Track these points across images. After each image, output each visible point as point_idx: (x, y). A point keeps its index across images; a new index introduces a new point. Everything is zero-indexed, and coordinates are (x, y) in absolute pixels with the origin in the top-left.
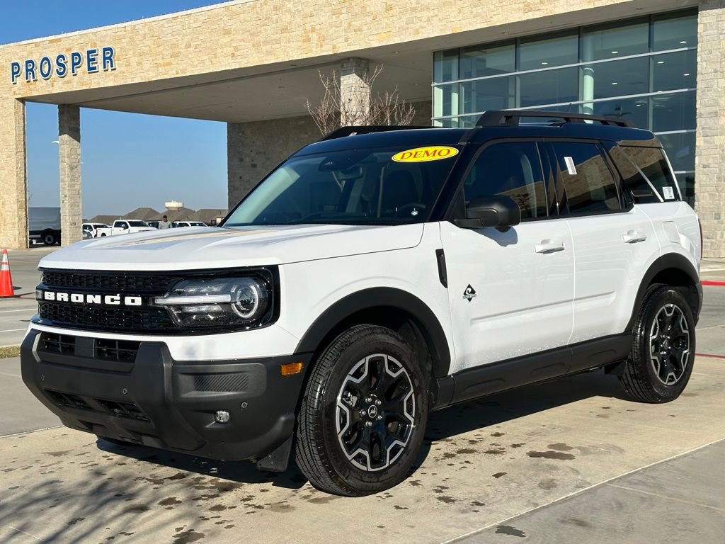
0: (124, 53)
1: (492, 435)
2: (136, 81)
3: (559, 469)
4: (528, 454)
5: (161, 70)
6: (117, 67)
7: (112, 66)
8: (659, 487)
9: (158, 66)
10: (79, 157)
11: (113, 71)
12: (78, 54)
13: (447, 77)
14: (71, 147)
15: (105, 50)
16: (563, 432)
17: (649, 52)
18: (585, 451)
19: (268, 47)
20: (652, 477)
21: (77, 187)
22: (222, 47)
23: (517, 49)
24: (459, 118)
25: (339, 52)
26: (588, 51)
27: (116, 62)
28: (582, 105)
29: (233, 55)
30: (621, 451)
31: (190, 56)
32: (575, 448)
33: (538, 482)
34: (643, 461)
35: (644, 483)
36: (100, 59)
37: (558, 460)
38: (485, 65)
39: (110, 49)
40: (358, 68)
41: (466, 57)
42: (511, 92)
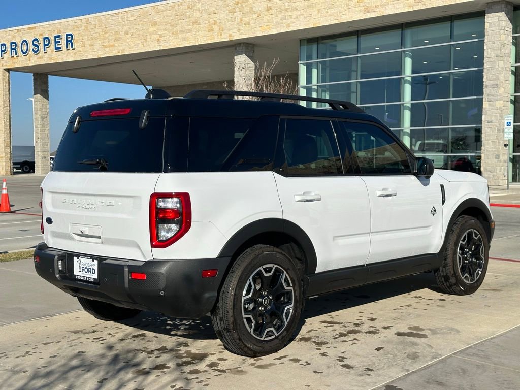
0: (81, 38)
1: (369, 320)
2: (90, 57)
3: (419, 345)
4: (396, 334)
5: (107, 50)
6: (76, 48)
7: (72, 47)
8: (487, 357)
9: (105, 47)
10: (48, 111)
11: (74, 51)
12: (48, 38)
13: (309, 57)
14: (42, 103)
15: (67, 35)
16: (416, 317)
17: (451, 42)
18: (434, 332)
19: (184, 35)
20: (482, 351)
21: (47, 132)
22: (150, 35)
23: (359, 38)
24: (317, 86)
25: (234, 39)
26: (408, 40)
27: (75, 44)
28: (403, 78)
29: (158, 40)
30: (458, 332)
31: (128, 41)
32: (427, 329)
33: (406, 354)
34: (473, 339)
35: (477, 355)
36: (63, 42)
37: (417, 338)
38: (336, 49)
39: (71, 35)
40: (247, 50)
41: (323, 43)
42: (354, 68)
